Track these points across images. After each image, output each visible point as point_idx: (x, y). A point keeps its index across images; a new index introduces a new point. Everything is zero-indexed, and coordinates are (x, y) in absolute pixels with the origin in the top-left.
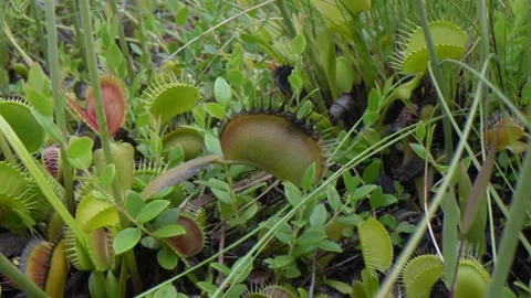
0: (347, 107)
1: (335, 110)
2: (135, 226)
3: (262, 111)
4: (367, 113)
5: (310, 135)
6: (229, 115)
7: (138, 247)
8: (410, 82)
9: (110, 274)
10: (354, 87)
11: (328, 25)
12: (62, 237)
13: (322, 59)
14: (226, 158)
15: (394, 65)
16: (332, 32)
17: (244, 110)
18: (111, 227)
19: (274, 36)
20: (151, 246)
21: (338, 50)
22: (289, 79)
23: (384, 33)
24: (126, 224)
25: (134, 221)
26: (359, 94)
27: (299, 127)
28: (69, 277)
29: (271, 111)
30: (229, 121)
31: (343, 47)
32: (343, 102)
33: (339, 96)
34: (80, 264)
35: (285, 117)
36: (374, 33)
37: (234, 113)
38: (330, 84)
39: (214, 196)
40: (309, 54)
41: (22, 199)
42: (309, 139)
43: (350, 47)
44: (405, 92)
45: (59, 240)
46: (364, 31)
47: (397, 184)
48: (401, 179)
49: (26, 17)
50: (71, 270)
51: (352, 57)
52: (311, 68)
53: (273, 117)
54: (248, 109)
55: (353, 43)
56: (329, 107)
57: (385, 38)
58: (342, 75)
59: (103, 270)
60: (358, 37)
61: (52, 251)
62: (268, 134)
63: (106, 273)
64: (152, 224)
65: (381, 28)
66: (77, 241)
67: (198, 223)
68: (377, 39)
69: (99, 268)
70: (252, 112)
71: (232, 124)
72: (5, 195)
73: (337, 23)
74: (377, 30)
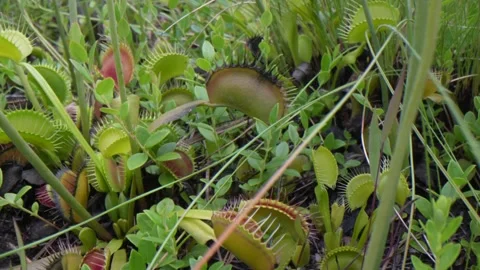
0: (307, 73)
1: (297, 74)
3: (238, 65)
4: (321, 72)
5: (274, 83)
6: (214, 68)
7: (143, 169)
8: (356, 51)
9: (122, 195)
10: (313, 59)
11: (292, 8)
12: (85, 166)
13: (287, 36)
14: (211, 102)
15: (343, 36)
16: (294, 14)
17: (225, 64)
18: (123, 154)
20: (154, 173)
21: (299, 28)
22: (260, 46)
23: (336, 14)
25: (143, 147)
26: (316, 63)
27: (265, 77)
28: (89, 198)
29: (245, 66)
30: (214, 73)
31: (304, 26)
32: (303, 68)
34: (99, 186)
35: (255, 69)
36: (328, 14)
37: (217, 67)
38: (294, 57)
39: (202, 136)
40: (275, 31)
41: (52, 140)
42: (274, 86)
43: (309, 25)
44: (351, 58)
45: (81, 170)
46: (320, 13)
47: (347, 134)
48: (351, 129)
49: (41, 7)
50: (92, 191)
51: (311, 34)
52: (279, 45)
53: (247, 70)
54: (227, 63)
55: (311, 22)
56: (291, 72)
57: (337, 19)
58: (303, 48)
59: (117, 191)
60: (315, 17)
61: (77, 178)
62: (243, 83)
63: (118, 194)
65: (334, 11)
66: (97, 168)
67: (190, 156)
68: (331, 19)
69: (113, 189)
70: (231, 66)
71: (216, 75)
72: (39, 136)
73: (298, 6)
74: (330, 11)
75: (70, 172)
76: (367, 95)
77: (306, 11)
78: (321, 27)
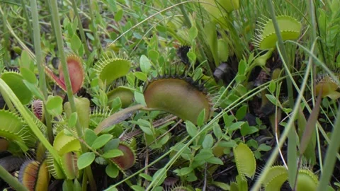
0: (225, 71)
1: (217, 73)
2: (91, 151)
3: (170, 76)
4: (238, 75)
5: (201, 91)
6: (149, 79)
7: (94, 164)
8: (265, 55)
9: (76, 181)
10: (229, 58)
11: (212, 19)
12: (45, 158)
13: (209, 41)
14: (148, 107)
15: (255, 44)
16: (214, 23)
17: (159, 76)
18: (76, 151)
19: (177, 26)
20: (102, 163)
21: (218, 34)
22: (188, 54)
23: (248, 23)
24: (85, 150)
25: (90, 148)
26: (233, 62)
27: (194, 86)
28: (50, 183)
29: (176, 76)
30: (149, 83)
31: (222, 32)
32: (222, 69)
33: (220, 64)
34: (57, 175)
35: (185, 79)
36: (242, 23)
37: (152, 78)
38: (214, 57)
39: (141, 130)
40: (200, 38)
41: (19, 134)
42: (201, 93)
43: (227, 33)
44: (262, 61)
45: (43, 160)
46: (235, 23)
47: (258, 120)
48: (260, 116)
49: (20, 17)
50: (51, 179)
51: (227, 39)
52: (202, 46)
53: (177, 80)
54: (161, 75)
55: (228, 30)
57: (248, 26)
58: (222, 51)
59: (72, 179)
60: (232, 27)
61: (39, 167)
62: (175, 91)
63: (73, 180)
64: (102, 150)
65: (246, 20)
66: (55, 160)
67: (131, 148)
68: (243, 27)
69: (69, 177)
70: (164, 77)
71: (152, 84)
72: (8, 132)
73: (218, 18)
74: (243, 21)
75: (34, 162)
76: (277, 96)
77: (224, 22)
78: (235, 33)
